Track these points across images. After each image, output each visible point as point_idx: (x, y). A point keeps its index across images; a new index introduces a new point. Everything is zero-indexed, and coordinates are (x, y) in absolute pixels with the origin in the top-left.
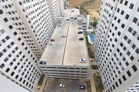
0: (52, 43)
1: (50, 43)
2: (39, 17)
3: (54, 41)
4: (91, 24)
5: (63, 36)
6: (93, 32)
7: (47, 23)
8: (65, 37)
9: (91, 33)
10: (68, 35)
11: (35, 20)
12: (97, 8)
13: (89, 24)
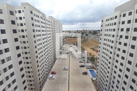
0: (53, 76)
1: (51, 76)
2: (44, 41)
3: (55, 74)
4: (88, 58)
5: (65, 68)
6: (92, 66)
7: (49, 49)
8: (67, 70)
9: (90, 68)
10: (70, 68)
11: (40, 42)
12: (90, 46)
13: (87, 59)
